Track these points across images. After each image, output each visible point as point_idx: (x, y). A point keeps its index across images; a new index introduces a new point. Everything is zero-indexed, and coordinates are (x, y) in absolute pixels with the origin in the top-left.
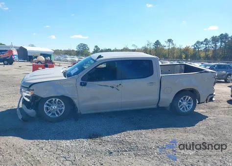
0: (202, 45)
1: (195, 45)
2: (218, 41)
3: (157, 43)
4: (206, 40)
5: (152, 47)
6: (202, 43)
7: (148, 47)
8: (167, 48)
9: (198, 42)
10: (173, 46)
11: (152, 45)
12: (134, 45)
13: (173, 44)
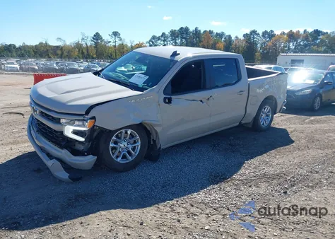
0: (159, 41)
1: (150, 41)
2: (177, 37)
3: (97, 37)
4: (163, 34)
5: (90, 42)
6: (159, 39)
7: (83, 43)
8: (112, 44)
9: (154, 37)
10: (121, 42)
11: (89, 39)
12: (59, 39)
13: (121, 40)
